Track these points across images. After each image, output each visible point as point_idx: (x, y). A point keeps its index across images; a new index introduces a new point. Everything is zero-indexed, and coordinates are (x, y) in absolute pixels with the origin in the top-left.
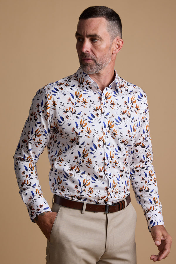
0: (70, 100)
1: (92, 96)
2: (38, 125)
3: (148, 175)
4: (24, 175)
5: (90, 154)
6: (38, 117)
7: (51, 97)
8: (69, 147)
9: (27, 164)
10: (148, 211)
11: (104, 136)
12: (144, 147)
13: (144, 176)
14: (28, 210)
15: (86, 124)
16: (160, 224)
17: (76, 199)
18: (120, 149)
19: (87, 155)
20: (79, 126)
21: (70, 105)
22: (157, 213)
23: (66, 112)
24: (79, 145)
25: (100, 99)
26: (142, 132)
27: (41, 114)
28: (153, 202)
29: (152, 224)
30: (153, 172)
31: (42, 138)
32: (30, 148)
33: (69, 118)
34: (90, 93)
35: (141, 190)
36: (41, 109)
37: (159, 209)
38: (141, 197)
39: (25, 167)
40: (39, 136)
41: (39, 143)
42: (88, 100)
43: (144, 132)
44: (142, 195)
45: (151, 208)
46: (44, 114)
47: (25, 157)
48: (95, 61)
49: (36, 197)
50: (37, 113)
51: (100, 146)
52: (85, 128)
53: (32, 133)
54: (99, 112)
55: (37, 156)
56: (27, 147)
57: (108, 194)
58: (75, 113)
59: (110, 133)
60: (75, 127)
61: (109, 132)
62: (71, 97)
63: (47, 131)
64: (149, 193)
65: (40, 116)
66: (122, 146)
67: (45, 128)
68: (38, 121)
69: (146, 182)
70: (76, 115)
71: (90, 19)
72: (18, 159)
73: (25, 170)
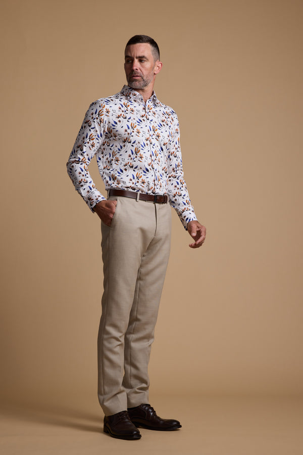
0: (120, 108)
1: (138, 107)
2: (92, 130)
3: (180, 183)
4: (81, 175)
5: (141, 150)
6: (93, 123)
7: (104, 106)
8: (121, 147)
9: (82, 167)
10: (183, 211)
11: (151, 138)
12: (176, 157)
13: (176, 184)
14: (87, 203)
15: (136, 126)
16: (194, 219)
17: (130, 190)
18: (162, 150)
19: (139, 151)
20: (130, 127)
21: (121, 112)
22: (190, 212)
23: (118, 118)
24: (131, 144)
25: (144, 109)
26: (175, 143)
27: (95, 120)
28: (186, 204)
29: (188, 220)
30: (184, 181)
31: (95, 141)
32: (84, 150)
33: (122, 122)
34: (136, 104)
35: (175, 196)
36: (95, 116)
37: (192, 209)
38: (175, 202)
39: (81, 168)
40: (93, 139)
41: (93, 146)
42: (135, 109)
43: (176, 144)
44: (176, 200)
45: (185, 209)
46: (98, 120)
47: (79, 159)
48: (143, 78)
49: (93, 190)
50: (91, 120)
51: (147, 144)
52: (135, 129)
53: (87, 137)
54: (145, 118)
55: (90, 159)
56: (82, 150)
57: (155, 185)
58: (126, 118)
59: (155, 136)
60: (127, 128)
61: (154, 134)
62: (121, 106)
63: (99, 135)
64: (182, 196)
65: (94, 122)
66: (164, 147)
67: (99, 133)
68: (92, 126)
69: (178, 189)
70: (127, 119)
71: (138, 44)
72: (73, 162)
73: (81, 171)
